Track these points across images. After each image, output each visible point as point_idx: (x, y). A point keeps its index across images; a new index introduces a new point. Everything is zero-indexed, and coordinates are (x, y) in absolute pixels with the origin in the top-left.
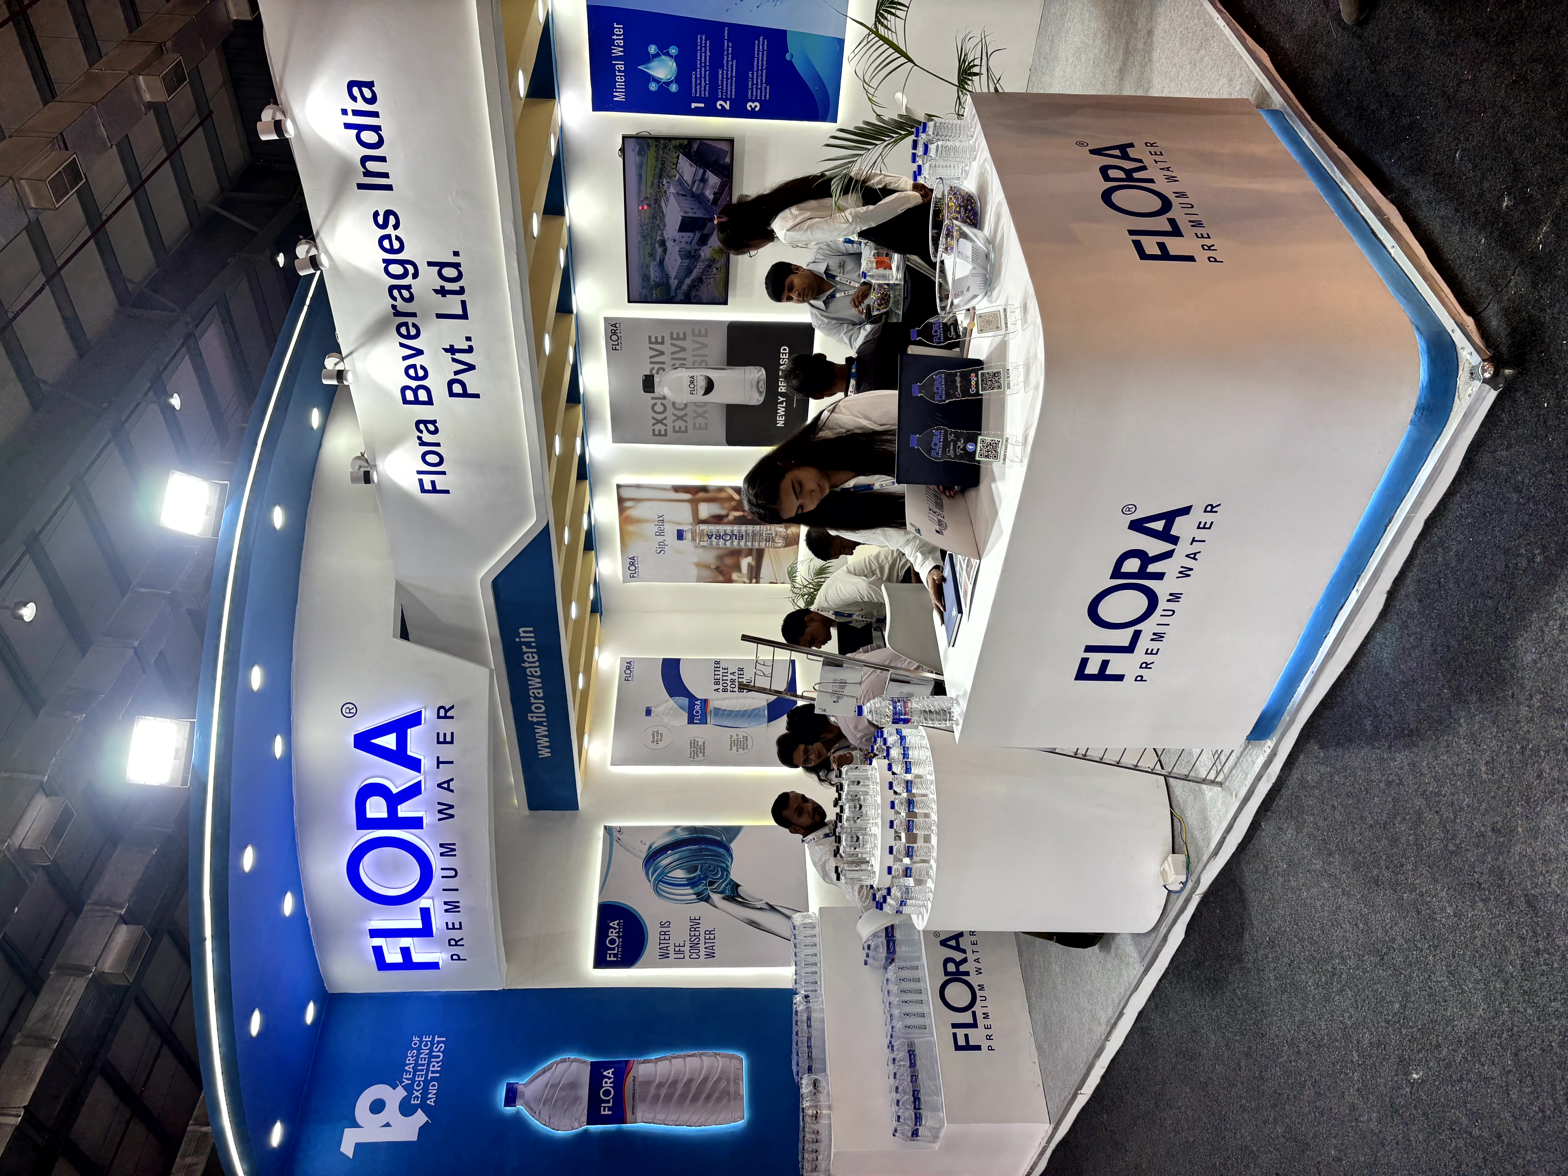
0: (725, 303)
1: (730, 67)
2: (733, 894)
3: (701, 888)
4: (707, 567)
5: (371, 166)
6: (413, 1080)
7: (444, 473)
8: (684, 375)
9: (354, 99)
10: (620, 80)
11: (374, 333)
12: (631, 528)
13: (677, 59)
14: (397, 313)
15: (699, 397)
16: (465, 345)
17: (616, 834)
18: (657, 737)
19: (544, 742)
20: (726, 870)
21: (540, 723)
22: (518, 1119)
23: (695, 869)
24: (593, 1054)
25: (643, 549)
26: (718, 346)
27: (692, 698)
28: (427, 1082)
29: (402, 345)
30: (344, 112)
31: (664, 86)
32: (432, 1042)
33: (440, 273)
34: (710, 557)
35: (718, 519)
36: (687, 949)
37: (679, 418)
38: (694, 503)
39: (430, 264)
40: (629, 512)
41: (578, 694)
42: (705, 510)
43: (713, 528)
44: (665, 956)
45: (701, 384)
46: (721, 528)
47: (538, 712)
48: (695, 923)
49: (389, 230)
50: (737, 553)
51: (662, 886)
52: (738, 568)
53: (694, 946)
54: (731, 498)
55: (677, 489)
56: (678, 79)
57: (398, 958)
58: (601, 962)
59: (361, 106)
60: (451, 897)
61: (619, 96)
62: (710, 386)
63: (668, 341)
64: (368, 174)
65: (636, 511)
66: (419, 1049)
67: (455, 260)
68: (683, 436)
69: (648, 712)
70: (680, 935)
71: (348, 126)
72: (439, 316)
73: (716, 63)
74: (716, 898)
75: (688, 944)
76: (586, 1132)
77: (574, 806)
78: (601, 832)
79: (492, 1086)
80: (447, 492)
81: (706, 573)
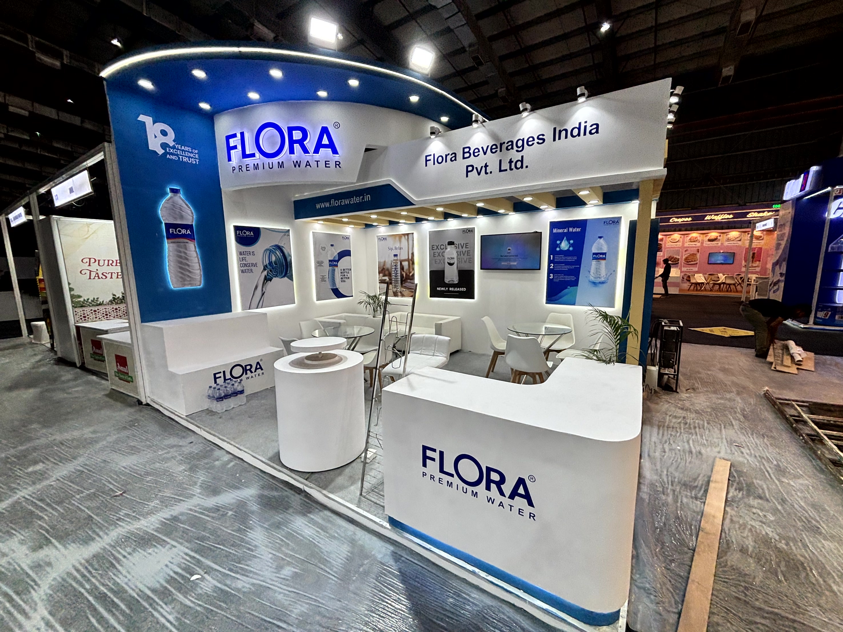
0: (481, 269)
1: (566, 268)
2: (267, 279)
3: (269, 267)
4: (384, 265)
5: (563, 133)
6: (178, 149)
7: (434, 164)
8: (455, 255)
9: (591, 126)
10: (561, 231)
11: (493, 135)
12: (397, 238)
13: (568, 250)
14: (501, 144)
15: (447, 261)
16: (488, 171)
17: (287, 234)
18: (323, 249)
19: (323, 206)
20: (276, 276)
21: (330, 204)
22: (165, 194)
23: (276, 264)
24: (197, 226)
25: (390, 243)
26: (466, 267)
27: (338, 261)
28: (177, 155)
29: (488, 147)
30: (586, 122)
31: (558, 246)
32: (195, 158)
33: (518, 161)
34: (388, 266)
35: (402, 268)
36: (244, 262)
37: (439, 255)
38: (408, 260)
39: (522, 157)
40: (403, 237)
41: (340, 219)
42: (405, 264)
43: (399, 267)
44: (241, 254)
45: (452, 262)
46: (399, 270)
47: (335, 203)
48: (255, 265)
49: (536, 140)
50: (390, 275)
51: (268, 252)
52: (384, 276)
53: (245, 265)
54: (410, 273)
55: (413, 254)
56: (561, 250)
57: (232, 144)
58: (237, 228)
59: (588, 129)
60: (261, 166)
61: (555, 231)
62: (451, 264)
63: (467, 249)
64: (560, 132)
65: (403, 239)
66: (193, 153)
67: (524, 166)
68: (433, 256)
69: (332, 245)
70: (250, 259)
71: (580, 124)
72: (500, 161)
73: (567, 263)
74: (265, 273)
75: (246, 263)
76: (162, 223)
77: (296, 218)
78: (288, 228)
79: (178, 183)
80: (426, 166)
81: (382, 264)
